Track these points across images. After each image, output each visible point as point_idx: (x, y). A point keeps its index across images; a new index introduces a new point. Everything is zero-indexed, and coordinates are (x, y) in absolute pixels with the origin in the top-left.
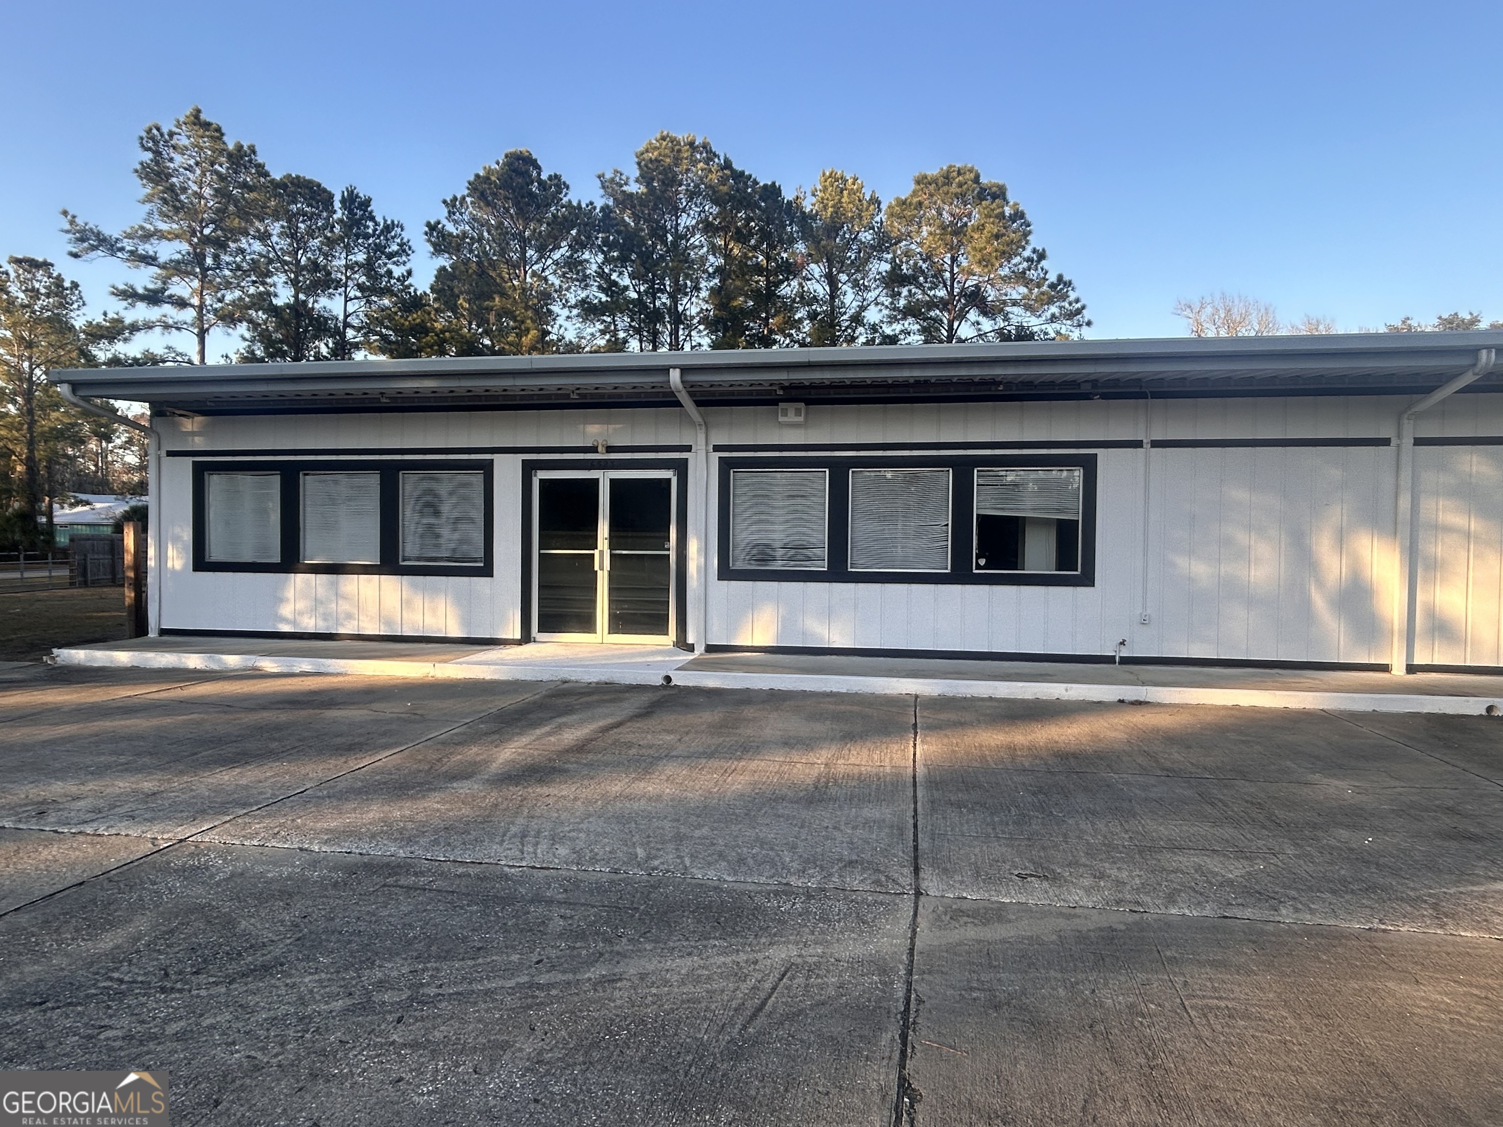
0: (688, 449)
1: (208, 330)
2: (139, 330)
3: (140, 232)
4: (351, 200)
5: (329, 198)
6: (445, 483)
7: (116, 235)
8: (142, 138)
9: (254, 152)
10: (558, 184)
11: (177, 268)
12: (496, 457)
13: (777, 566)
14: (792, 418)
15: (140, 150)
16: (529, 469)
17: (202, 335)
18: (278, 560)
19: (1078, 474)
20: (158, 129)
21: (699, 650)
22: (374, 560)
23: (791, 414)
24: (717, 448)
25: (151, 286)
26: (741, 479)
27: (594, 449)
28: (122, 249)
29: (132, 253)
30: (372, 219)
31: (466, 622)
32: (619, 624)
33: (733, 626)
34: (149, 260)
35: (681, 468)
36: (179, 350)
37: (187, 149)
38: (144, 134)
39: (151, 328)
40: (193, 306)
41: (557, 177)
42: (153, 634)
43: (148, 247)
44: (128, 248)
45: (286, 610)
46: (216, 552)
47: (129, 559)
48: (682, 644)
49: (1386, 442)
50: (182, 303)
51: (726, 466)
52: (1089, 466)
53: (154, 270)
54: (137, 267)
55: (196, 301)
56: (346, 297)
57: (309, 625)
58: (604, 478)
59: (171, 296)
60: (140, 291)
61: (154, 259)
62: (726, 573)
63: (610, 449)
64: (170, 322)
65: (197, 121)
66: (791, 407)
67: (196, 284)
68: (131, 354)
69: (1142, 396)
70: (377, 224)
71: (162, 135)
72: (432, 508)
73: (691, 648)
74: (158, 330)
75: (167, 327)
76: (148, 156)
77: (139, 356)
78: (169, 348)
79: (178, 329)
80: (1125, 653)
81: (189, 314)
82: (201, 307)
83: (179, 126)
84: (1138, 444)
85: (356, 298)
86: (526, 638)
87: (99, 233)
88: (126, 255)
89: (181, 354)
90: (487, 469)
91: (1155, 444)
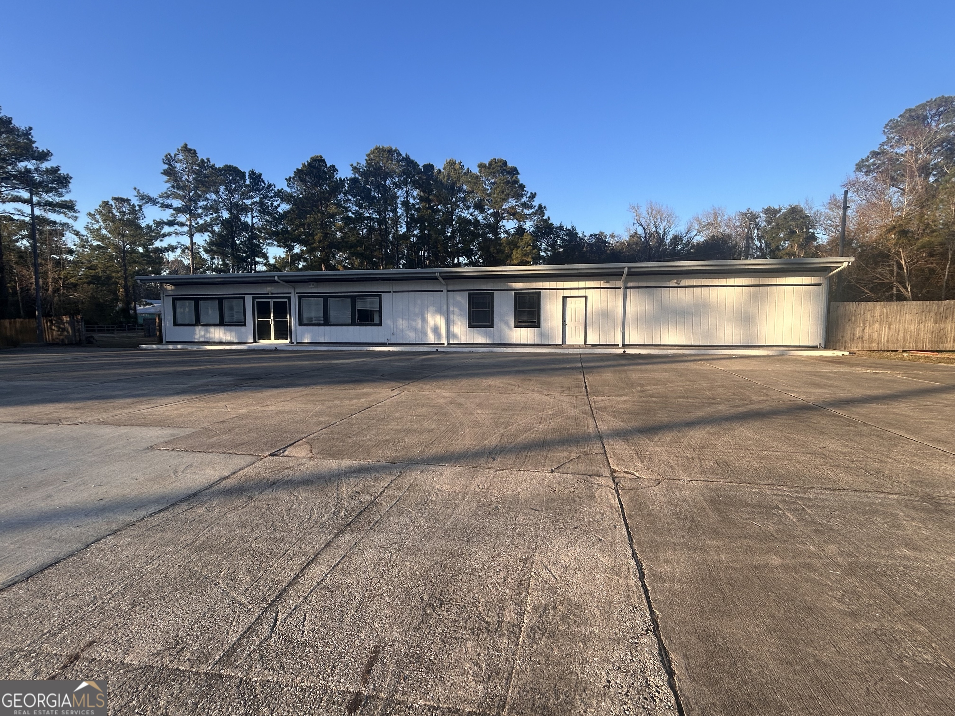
0: (290, 293)
1: (193, 235)
2: (166, 236)
3: (165, 195)
4: (253, 174)
5: (244, 174)
6: (235, 302)
7: (155, 197)
8: (163, 160)
9: (209, 161)
10: (333, 169)
11: (178, 210)
12: (246, 296)
13: (314, 322)
14: (312, 286)
15: (163, 164)
16: (254, 299)
17: (191, 236)
18: (194, 323)
19: (378, 299)
20: (170, 155)
21: (295, 343)
22: (218, 322)
23: (312, 285)
24: (297, 293)
25: (170, 219)
26: (304, 301)
27: (268, 294)
28: (158, 202)
29: (162, 204)
30: (263, 182)
31: (238, 339)
32: (276, 338)
33: (302, 339)
34: (169, 206)
35: (289, 298)
36: (182, 243)
37: (182, 160)
38: (164, 158)
39: (170, 235)
40: (187, 225)
41: (333, 166)
42: (164, 343)
43: (168, 201)
44: (161, 202)
45: (197, 337)
46: (179, 321)
47: (157, 324)
48: (291, 342)
49: (442, 291)
50: (182, 225)
51: (300, 298)
52: (380, 296)
53: (171, 211)
54: (164, 210)
55: (188, 223)
56: (252, 216)
57: (202, 340)
58: (271, 301)
59: (177, 222)
60: (165, 221)
61: (171, 206)
62: (301, 324)
63: (273, 294)
64: (178, 232)
65: (186, 149)
66: (312, 283)
67: (188, 216)
68: (163, 246)
69: (390, 280)
70: (265, 184)
71: (171, 157)
72: (231, 309)
73: (293, 343)
74: (174, 235)
75: (177, 234)
76: (166, 167)
77: (167, 246)
78: (178, 242)
79: (182, 235)
80: (389, 342)
81: (186, 229)
82: (191, 225)
83: (178, 151)
84: (390, 292)
85: (257, 216)
86: (255, 342)
87: (149, 196)
88: (160, 205)
89: (183, 245)
90: (244, 299)
91: (394, 292)
